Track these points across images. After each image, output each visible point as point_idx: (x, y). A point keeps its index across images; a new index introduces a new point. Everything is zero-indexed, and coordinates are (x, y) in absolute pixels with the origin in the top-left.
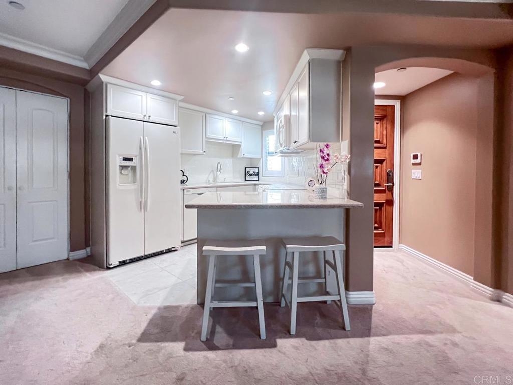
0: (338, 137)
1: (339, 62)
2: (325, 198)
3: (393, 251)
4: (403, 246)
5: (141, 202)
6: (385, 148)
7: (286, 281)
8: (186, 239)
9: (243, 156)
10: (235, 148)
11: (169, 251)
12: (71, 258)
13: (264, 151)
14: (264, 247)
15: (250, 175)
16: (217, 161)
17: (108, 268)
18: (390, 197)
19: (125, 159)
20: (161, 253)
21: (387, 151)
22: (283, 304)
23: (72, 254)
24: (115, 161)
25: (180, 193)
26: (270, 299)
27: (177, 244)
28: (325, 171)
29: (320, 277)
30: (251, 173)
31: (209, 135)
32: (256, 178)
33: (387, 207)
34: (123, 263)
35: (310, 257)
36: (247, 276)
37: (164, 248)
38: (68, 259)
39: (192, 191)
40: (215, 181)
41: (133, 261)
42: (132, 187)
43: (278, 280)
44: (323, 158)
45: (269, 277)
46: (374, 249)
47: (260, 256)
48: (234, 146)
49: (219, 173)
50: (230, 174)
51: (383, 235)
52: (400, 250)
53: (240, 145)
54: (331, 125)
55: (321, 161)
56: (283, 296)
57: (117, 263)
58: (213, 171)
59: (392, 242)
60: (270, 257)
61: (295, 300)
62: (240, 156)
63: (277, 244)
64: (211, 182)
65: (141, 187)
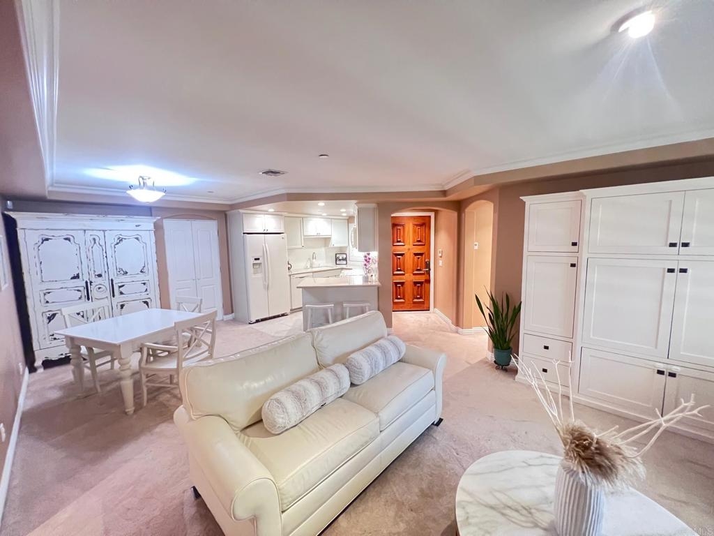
0: (375, 249)
1: (374, 209)
2: (368, 281)
3: (430, 313)
4: (436, 310)
5: (265, 285)
6: (424, 245)
8: (293, 308)
9: (333, 246)
10: (326, 240)
11: (283, 315)
12: (225, 319)
14: (333, 305)
15: (340, 260)
16: (311, 251)
17: (250, 324)
18: (427, 278)
19: (256, 259)
20: (278, 316)
21: (426, 247)
23: (225, 317)
24: (250, 261)
25: (288, 277)
27: (288, 312)
30: (340, 258)
31: (305, 234)
32: (345, 262)
33: (426, 284)
34: (257, 321)
37: (280, 313)
38: (223, 320)
39: (296, 276)
40: (311, 267)
41: (263, 320)
42: (260, 275)
44: (366, 260)
48: (326, 238)
49: (314, 260)
50: (323, 261)
51: (423, 303)
52: (434, 313)
53: (330, 238)
55: (365, 262)
57: (255, 321)
58: (309, 259)
59: (429, 307)
62: (330, 246)
64: (309, 267)
65: (265, 276)
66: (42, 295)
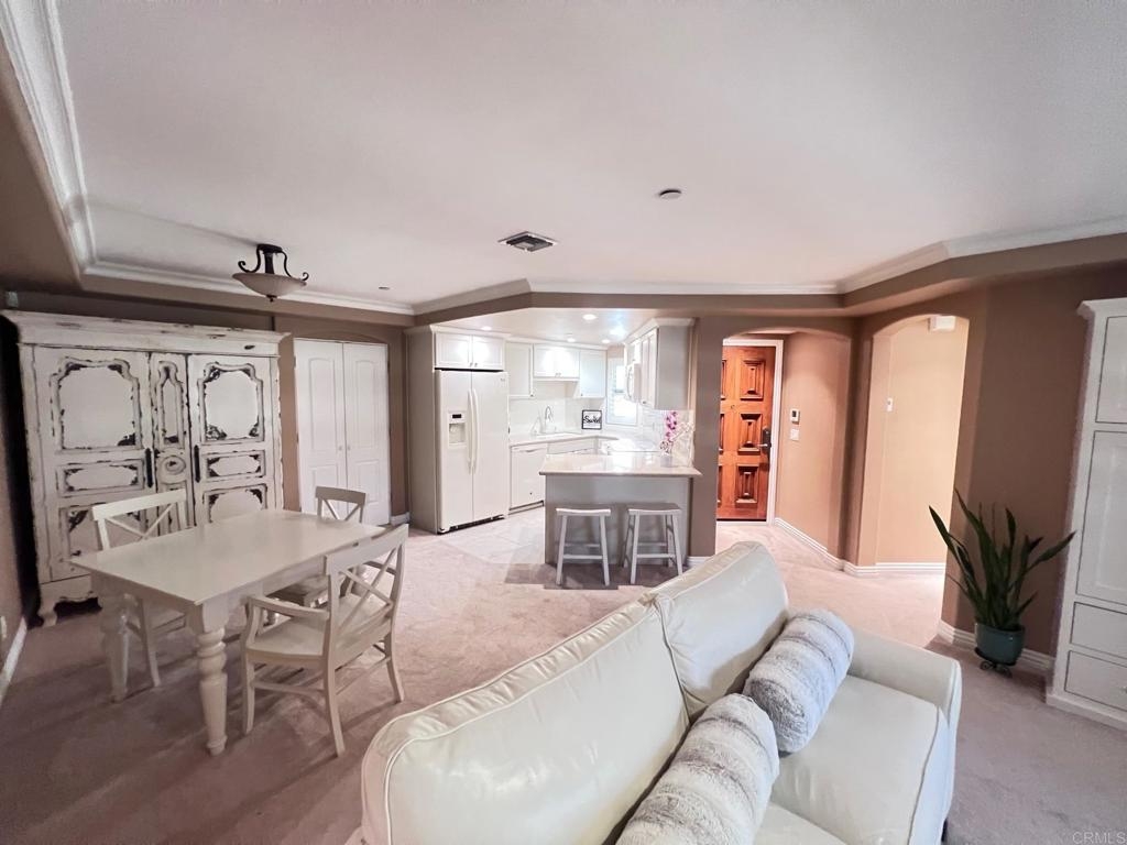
0: (685, 407)
1: (689, 328)
2: (671, 467)
3: (767, 525)
4: (779, 520)
5: (470, 464)
6: (761, 400)
7: (629, 544)
8: (514, 506)
9: (579, 397)
10: (569, 386)
11: (496, 519)
13: (610, 388)
14: (609, 511)
15: (590, 421)
16: (545, 403)
17: (440, 534)
18: (765, 461)
19: (455, 416)
20: (488, 521)
21: (764, 403)
22: (626, 565)
23: (393, 518)
24: (446, 419)
26: (614, 562)
27: (505, 512)
28: (671, 439)
29: (662, 541)
30: (590, 418)
31: (537, 373)
32: (598, 426)
33: (762, 472)
34: (453, 529)
35: (653, 522)
36: (592, 537)
37: (491, 516)
38: (389, 524)
39: (521, 448)
40: (542, 432)
41: (462, 527)
42: (462, 446)
43: (622, 544)
44: (669, 426)
45: (614, 541)
46: (718, 522)
47: (606, 518)
48: (568, 384)
49: (548, 420)
50: (562, 424)
51: (754, 506)
52: (774, 525)
53: (576, 382)
54: (679, 391)
55: (668, 429)
56: (626, 557)
57: (448, 529)
58: (539, 418)
59: (765, 516)
60: (614, 521)
61: (636, 557)
62: (576, 396)
63: (621, 509)
64: (539, 432)
65: (470, 445)
66: (61, 475)
